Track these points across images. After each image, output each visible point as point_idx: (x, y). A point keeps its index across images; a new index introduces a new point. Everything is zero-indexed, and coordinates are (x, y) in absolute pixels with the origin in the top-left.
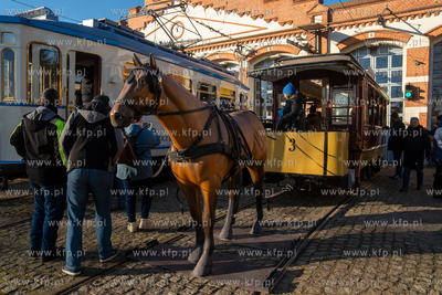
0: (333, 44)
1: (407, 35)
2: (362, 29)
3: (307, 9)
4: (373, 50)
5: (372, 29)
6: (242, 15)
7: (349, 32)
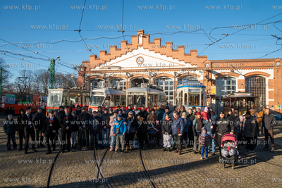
0: (213, 75)
1: (238, 75)
2: (223, 71)
3: (202, 61)
4: (225, 78)
5: (226, 72)
6: (168, 56)
7: (219, 71)
